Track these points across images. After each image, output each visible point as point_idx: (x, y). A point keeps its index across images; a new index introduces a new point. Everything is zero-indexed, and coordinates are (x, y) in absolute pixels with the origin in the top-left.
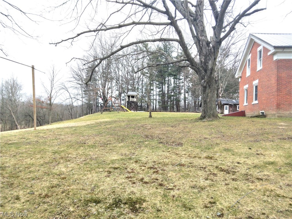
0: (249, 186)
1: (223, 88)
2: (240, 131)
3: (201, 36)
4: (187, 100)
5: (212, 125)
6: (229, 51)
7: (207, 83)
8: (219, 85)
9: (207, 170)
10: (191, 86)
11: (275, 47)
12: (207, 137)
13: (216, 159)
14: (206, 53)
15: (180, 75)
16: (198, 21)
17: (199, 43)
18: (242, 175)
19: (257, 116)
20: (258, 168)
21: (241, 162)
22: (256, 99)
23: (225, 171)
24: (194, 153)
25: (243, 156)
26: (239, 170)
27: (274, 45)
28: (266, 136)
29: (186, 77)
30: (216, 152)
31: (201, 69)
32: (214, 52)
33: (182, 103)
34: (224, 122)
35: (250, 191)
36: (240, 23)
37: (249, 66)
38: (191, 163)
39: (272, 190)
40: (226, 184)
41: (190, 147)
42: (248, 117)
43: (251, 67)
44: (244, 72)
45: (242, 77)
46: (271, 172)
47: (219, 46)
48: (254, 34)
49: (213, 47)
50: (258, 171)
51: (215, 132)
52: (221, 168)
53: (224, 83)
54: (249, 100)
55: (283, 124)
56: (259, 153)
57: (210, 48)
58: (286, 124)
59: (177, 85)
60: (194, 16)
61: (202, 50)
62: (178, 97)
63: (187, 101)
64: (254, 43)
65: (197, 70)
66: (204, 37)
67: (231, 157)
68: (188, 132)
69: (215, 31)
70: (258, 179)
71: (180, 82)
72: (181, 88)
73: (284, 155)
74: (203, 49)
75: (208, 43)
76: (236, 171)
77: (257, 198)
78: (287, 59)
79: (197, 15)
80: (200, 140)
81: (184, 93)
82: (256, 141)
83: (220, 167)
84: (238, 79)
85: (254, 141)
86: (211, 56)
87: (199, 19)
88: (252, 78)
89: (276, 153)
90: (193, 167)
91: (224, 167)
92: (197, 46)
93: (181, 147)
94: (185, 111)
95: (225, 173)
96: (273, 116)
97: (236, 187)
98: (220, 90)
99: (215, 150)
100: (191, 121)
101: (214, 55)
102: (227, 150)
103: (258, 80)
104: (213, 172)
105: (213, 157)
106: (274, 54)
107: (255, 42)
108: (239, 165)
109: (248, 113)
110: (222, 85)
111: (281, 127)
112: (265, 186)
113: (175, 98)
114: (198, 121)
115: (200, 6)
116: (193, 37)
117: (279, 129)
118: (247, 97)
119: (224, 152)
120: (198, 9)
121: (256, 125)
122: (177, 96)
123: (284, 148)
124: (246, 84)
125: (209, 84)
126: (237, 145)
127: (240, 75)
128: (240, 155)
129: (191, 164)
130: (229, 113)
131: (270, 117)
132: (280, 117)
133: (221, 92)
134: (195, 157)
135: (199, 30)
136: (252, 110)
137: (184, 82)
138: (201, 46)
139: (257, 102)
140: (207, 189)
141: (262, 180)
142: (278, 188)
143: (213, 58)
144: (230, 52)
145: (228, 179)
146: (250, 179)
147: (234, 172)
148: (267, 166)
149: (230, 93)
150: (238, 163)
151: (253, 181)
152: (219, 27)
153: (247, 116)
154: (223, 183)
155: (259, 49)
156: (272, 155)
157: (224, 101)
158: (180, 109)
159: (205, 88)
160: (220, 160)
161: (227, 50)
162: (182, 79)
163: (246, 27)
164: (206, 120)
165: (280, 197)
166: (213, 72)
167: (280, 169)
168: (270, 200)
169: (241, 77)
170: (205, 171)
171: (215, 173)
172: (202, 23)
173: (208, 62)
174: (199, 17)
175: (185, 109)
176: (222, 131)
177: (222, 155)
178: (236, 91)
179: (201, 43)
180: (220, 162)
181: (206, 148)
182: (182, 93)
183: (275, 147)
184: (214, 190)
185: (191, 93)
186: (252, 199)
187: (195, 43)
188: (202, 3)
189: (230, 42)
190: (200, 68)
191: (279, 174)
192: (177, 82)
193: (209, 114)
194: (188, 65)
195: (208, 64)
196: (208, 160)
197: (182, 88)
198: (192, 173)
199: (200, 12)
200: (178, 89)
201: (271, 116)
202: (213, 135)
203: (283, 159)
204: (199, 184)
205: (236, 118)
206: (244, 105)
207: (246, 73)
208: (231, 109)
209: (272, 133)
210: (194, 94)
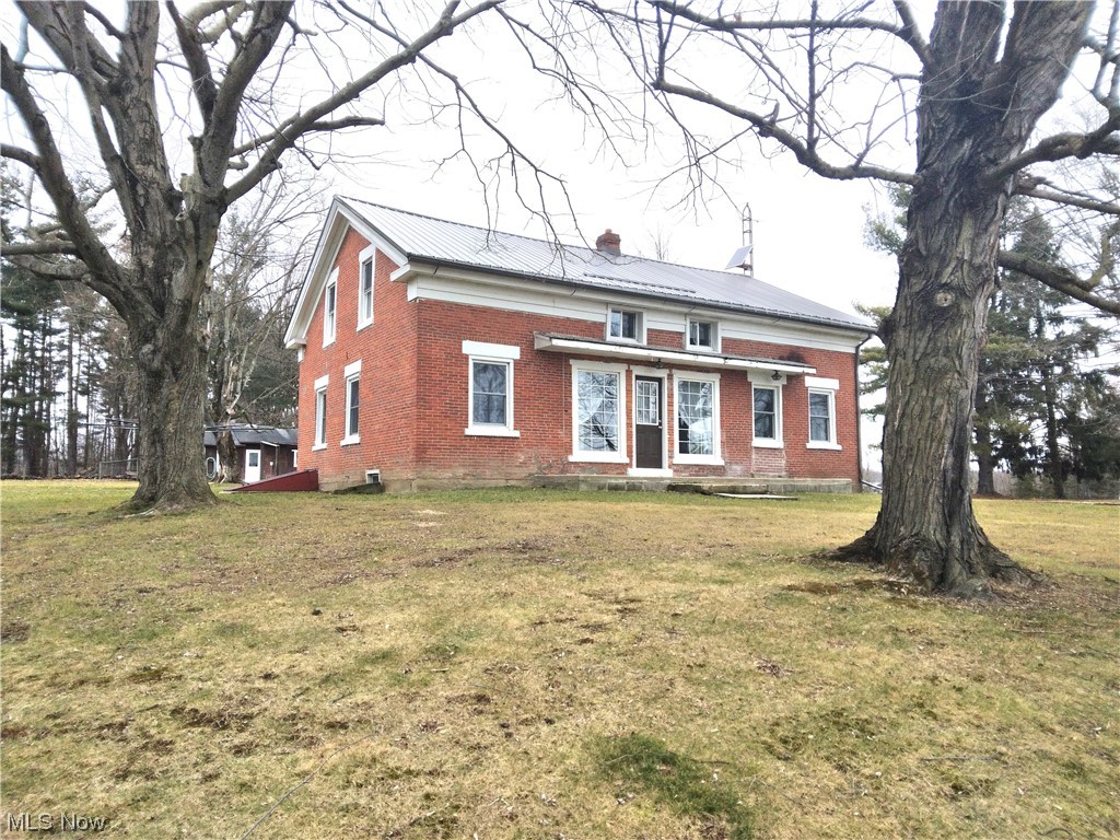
0: (295, 762)
1: (239, 383)
2: (288, 547)
3: (144, 164)
4: (81, 425)
5: (181, 530)
6: (266, 244)
7: (167, 357)
8: (222, 370)
9: (129, 732)
10: (103, 365)
11: (413, 259)
12: (154, 586)
13: (179, 678)
14: (164, 234)
15: (49, 315)
16: (128, 98)
17: (133, 187)
18: (276, 725)
19: (355, 490)
20: (336, 683)
21: (276, 671)
22: (354, 430)
23: (210, 721)
24: (81, 665)
25: (286, 646)
26: (267, 704)
27: (408, 250)
28: (376, 559)
29: (82, 323)
30: (183, 645)
31: (139, 296)
32: (197, 238)
33: (58, 437)
34: (234, 517)
35: (297, 783)
36: (298, 149)
37: (332, 308)
38: (55, 717)
39: (374, 760)
40: (208, 778)
41: (67, 641)
42: (327, 492)
43: (338, 313)
44: (316, 331)
45: (309, 348)
46: (377, 689)
47: (216, 215)
48: (347, 201)
49: (194, 217)
50: (334, 694)
51: (192, 560)
52: (196, 711)
53: (243, 362)
54: (332, 432)
55: (431, 512)
56: (345, 624)
57: (178, 219)
58: (440, 513)
59: (33, 356)
60: (109, 71)
61: (144, 219)
62: (37, 408)
63: (82, 431)
64: (348, 232)
65: (121, 297)
66: (156, 169)
67: (244, 656)
68: (65, 571)
69: (202, 155)
70: (331, 726)
71: (51, 344)
72: (55, 372)
73: (423, 621)
74: (148, 216)
75: (172, 199)
76: (255, 710)
77: (318, 803)
78: (445, 302)
79: (124, 72)
80: (119, 601)
81: (70, 393)
82: (343, 581)
83: (189, 707)
84: (295, 351)
85: (335, 582)
86: (184, 253)
87: (135, 93)
88: (343, 354)
89: (400, 617)
90: (66, 731)
91: (210, 703)
92: (122, 199)
93: (13, 648)
94: (70, 475)
95: (208, 730)
96: (404, 488)
97: (247, 777)
98: (228, 391)
99: (181, 636)
100: (88, 521)
101: (198, 248)
102: (228, 630)
103: (360, 362)
104: (158, 737)
105: (165, 669)
106: (409, 279)
107: (351, 229)
108: (270, 684)
109: (328, 480)
110: (239, 372)
111: (423, 525)
112: (353, 749)
113: (21, 412)
114: (121, 519)
115: (138, 39)
116: (105, 159)
117: (417, 529)
118: (324, 420)
119: (218, 641)
120: (132, 52)
121: (347, 522)
122: (33, 407)
123: (428, 598)
124: (320, 375)
125: (173, 363)
126: (271, 604)
127: (303, 338)
128: (277, 644)
129: (58, 721)
130: (261, 478)
131: (395, 490)
132: (426, 490)
133: (230, 398)
134: (82, 683)
135: (131, 136)
136: (340, 467)
137: (70, 348)
138: (142, 201)
139: (355, 439)
140: (119, 823)
141: (344, 726)
142: (393, 747)
143: (192, 259)
144: (268, 248)
145: (217, 752)
146: (302, 734)
147: (245, 717)
148: (368, 668)
149: (268, 402)
150: (267, 677)
151: (312, 737)
152: (216, 144)
153: (324, 488)
154: (196, 776)
155: (364, 255)
156: (387, 626)
157: (243, 432)
158: (46, 464)
159: (156, 377)
160: (196, 675)
161: (257, 238)
162: (59, 331)
163: (318, 169)
164: (157, 512)
165: (397, 777)
166: (191, 316)
167: (406, 672)
168: (362, 802)
169: (304, 346)
170: (119, 740)
171: (166, 737)
172: (146, 112)
173: (171, 275)
174: (134, 82)
175: (71, 463)
176: (222, 553)
177: (208, 653)
178: (290, 397)
179: (141, 191)
180: (195, 685)
181: (140, 636)
182: (59, 394)
183: (400, 596)
184: (152, 819)
185: (104, 394)
186: (302, 812)
187: (116, 186)
188: (149, 34)
189: (267, 211)
190: (135, 292)
191: (403, 691)
192: (32, 343)
193: (172, 485)
194: (78, 273)
195: (170, 280)
196: (143, 687)
197: (60, 370)
198: (53, 764)
199: (141, 64)
200: (38, 374)
201: (398, 486)
202: (180, 575)
203: (420, 634)
204: (83, 808)
205: (281, 499)
206: (314, 448)
207: (321, 332)
208: (271, 464)
209: (394, 547)
210: (117, 399)
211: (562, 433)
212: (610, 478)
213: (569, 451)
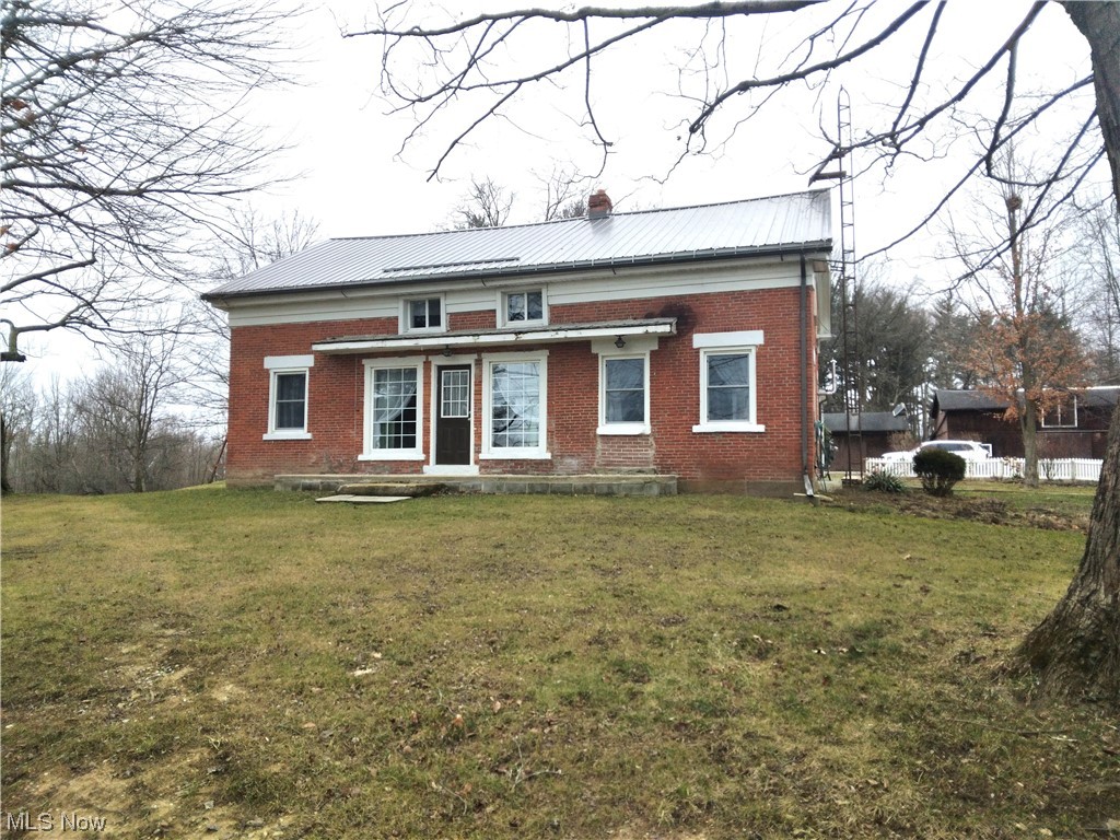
211: (353, 433)
212: (305, 478)
213: (360, 450)
